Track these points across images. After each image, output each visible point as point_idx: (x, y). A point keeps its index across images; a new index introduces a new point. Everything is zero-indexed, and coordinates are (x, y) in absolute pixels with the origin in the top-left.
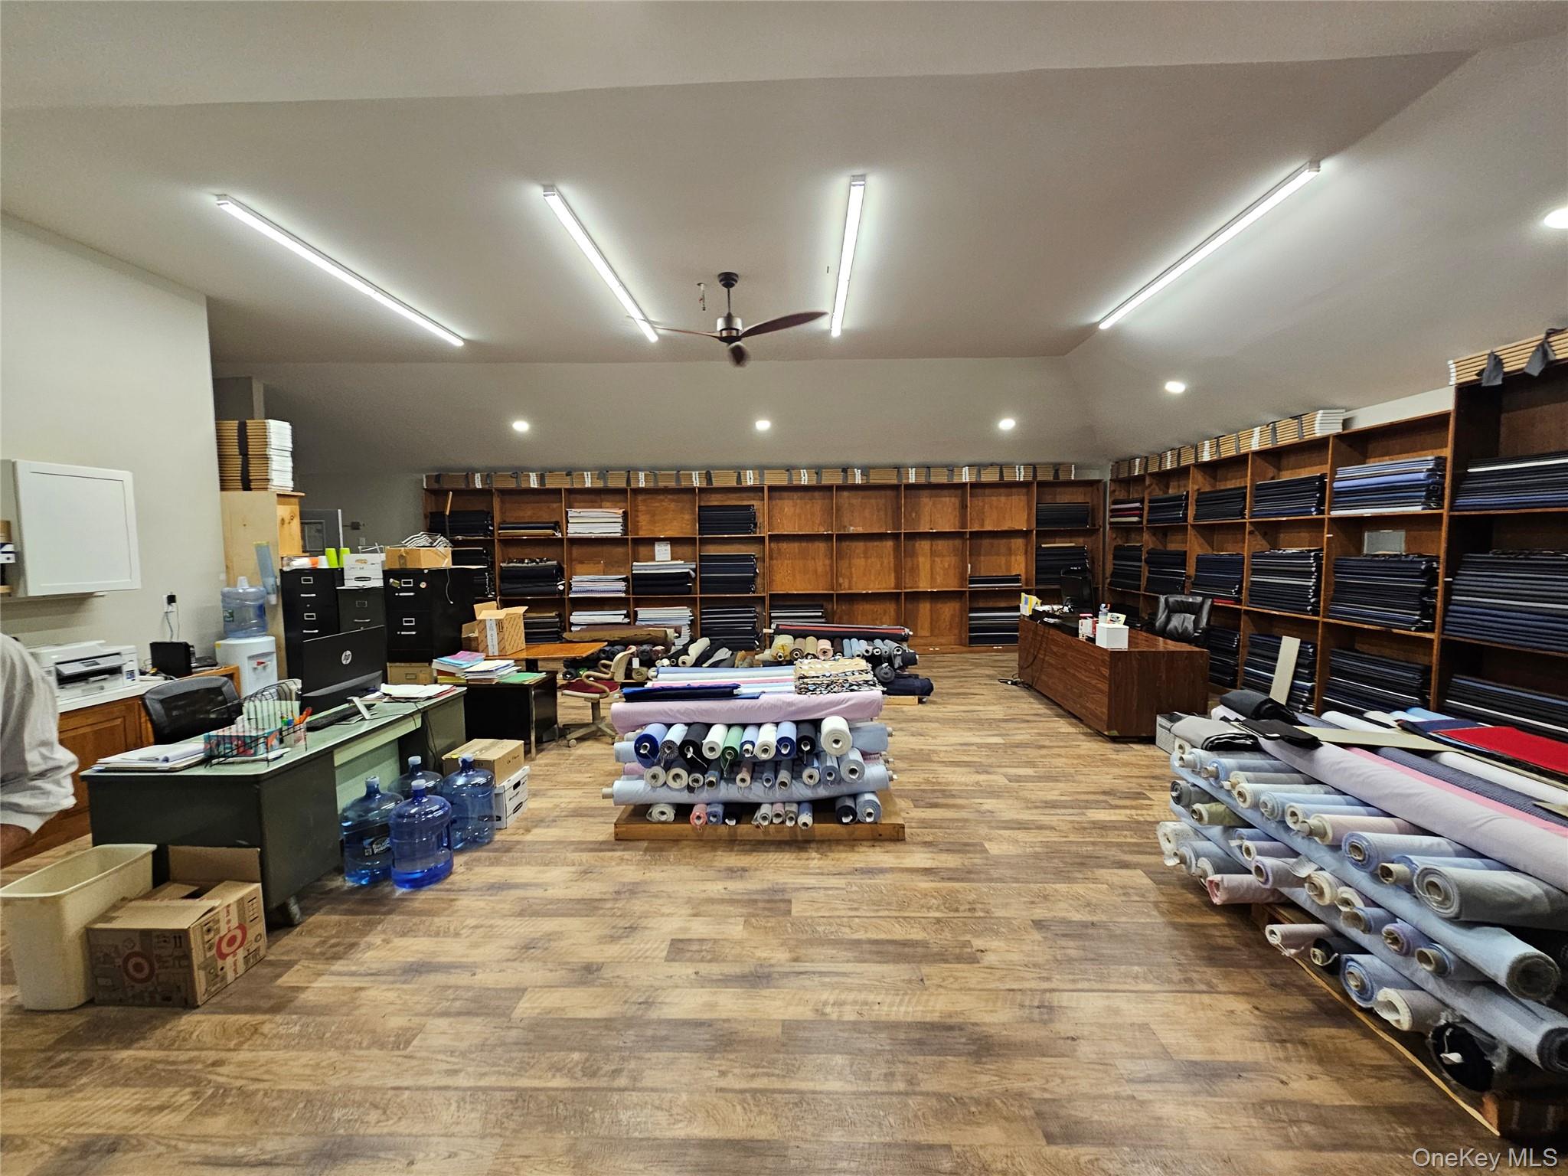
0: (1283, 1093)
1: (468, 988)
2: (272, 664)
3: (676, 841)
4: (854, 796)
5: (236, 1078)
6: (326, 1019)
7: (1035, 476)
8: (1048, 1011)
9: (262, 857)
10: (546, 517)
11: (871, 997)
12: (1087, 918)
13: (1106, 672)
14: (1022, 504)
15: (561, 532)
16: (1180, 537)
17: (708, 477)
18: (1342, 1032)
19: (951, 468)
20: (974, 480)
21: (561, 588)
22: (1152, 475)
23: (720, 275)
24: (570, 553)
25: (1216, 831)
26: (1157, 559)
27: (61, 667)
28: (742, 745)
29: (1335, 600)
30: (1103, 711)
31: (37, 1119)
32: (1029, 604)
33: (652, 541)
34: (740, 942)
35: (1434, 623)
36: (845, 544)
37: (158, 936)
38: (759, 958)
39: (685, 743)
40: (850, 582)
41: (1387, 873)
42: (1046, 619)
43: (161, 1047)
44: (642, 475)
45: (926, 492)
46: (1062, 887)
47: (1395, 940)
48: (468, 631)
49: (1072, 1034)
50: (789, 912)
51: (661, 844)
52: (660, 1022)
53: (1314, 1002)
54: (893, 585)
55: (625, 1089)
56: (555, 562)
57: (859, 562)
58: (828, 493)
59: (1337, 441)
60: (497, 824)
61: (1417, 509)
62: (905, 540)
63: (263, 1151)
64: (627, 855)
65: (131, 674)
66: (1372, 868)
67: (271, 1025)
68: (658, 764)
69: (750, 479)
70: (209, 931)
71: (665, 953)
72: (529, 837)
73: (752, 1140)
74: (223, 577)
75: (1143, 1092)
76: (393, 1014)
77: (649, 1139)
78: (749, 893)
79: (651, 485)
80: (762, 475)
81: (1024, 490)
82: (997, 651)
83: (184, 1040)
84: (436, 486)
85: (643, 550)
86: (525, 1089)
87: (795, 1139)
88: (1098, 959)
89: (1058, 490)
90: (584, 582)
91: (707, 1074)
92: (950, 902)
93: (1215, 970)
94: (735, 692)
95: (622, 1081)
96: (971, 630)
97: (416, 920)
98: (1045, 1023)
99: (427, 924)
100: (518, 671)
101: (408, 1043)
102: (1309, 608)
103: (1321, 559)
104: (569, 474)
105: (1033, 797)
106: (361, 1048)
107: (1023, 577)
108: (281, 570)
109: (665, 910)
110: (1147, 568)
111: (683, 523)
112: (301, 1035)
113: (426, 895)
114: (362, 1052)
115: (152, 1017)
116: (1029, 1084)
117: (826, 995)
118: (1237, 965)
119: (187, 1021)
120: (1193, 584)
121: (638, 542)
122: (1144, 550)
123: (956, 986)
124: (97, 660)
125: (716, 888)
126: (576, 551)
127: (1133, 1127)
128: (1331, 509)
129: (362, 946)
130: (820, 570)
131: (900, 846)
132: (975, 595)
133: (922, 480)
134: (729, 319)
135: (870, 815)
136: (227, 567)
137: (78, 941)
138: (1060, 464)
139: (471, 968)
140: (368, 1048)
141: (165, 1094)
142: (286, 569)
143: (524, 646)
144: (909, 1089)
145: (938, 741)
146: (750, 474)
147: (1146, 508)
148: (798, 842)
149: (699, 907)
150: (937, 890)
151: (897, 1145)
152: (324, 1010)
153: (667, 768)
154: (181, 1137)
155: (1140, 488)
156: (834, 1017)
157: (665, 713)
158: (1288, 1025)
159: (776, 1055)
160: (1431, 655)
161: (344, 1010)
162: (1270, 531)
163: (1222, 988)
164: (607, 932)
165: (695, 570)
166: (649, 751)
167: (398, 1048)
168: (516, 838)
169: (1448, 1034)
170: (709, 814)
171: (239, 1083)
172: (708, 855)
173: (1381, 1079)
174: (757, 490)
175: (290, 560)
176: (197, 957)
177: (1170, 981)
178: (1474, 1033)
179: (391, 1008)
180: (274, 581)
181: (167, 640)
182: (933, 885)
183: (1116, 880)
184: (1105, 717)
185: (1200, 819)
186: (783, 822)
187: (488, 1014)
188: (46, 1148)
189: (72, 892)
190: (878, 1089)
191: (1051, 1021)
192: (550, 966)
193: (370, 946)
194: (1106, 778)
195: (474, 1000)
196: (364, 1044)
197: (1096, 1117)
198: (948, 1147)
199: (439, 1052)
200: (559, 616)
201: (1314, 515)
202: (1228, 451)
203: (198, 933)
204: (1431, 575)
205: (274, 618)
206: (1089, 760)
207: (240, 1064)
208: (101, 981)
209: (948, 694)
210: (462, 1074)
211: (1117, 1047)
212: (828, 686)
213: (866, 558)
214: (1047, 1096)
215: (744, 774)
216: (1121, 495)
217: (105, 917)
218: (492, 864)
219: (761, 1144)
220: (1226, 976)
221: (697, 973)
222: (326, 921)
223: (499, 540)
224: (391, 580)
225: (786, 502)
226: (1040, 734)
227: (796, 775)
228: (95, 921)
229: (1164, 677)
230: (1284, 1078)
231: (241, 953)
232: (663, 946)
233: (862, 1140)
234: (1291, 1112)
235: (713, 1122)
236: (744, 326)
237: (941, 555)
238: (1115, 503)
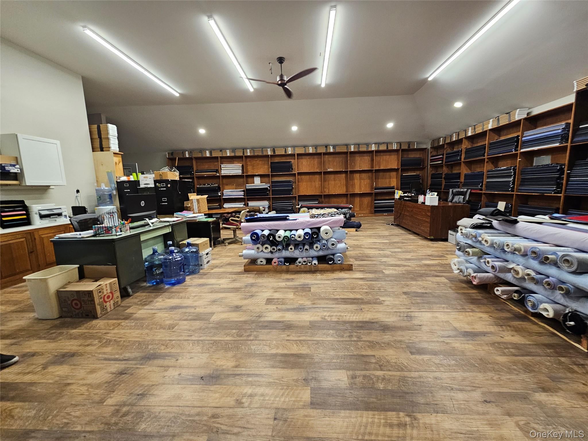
0: (502, 340)
1: (194, 313)
2: (116, 216)
3: (267, 271)
4: (333, 255)
5: (113, 337)
6: (144, 321)
7: (400, 147)
8: (410, 318)
9: (117, 268)
10: (213, 167)
11: (342, 314)
12: (423, 291)
13: (429, 214)
14: (395, 158)
15: (219, 173)
16: (457, 168)
17: (274, 151)
18: (525, 323)
19: (368, 145)
20: (376, 149)
21: (220, 194)
22: (448, 144)
23: (277, 59)
24: (222, 181)
25: (474, 259)
26: (448, 177)
27: (40, 212)
28: (291, 235)
29: (521, 185)
30: (427, 230)
31: (45, 348)
32: (398, 194)
33: (253, 176)
34: (292, 299)
35: (562, 190)
36: (327, 176)
37: (82, 293)
38: (300, 304)
39: (269, 235)
40: (329, 190)
41: (547, 259)
42: (405, 198)
43: (86, 329)
44: (248, 150)
45: (357, 155)
46: (414, 283)
47: (549, 284)
48: (186, 204)
49: (419, 324)
50: (310, 291)
51: (261, 272)
52: (264, 322)
53: (513, 314)
54: (345, 191)
55: (253, 340)
56: (217, 185)
57: (332, 183)
58: (320, 156)
59: (524, 120)
60: (201, 267)
61: (557, 145)
62: (350, 174)
63: (125, 357)
64: (249, 275)
65: (66, 216)
66: (540, 259)
67: (124, 323)
68: (259, 243)
69: (290, 151)
70: (100, 292)
71: (265, 302)
72: (212, 271)
73: (301, 354)
74: (96, 184)
75: (448, 340)
76: (167, 320)
77: (262, 354)
78: (295, 285)
79: (252, 154)
80: (294, 150)
81: (396, 153)
82: (385, 215)
83: (94, 327)
84: (171, 157)
85: (250, 180)
86: (217, 340)
87: (316, 353)
88: (428, 303)
89: (410, 153)
90: (228, 192)
91: (282, 336)
92: (371, 287)
93: (474, 306)
94: (288, 218)
95: (252, 338)
96: (375, 208)
97: (173, 294)
98: (409, 321)
99: (177, 295)
100: (206, 218)
101: (173, 328)
102: (510, 189)
103: (516, 169)
104: (221, 151)
105: (401, 257)
106: (156, 329)
107: (395, 187)
108: (117, 181)
109: (263, 290)
110: (444, 181)
111: (265, 169)
112: (135, 326)
113: (177, 287)
114: (157, 330)
115: (82, 321)
116: (403, 338)
117: (325, 314)
118: (483, 304)
119: (94, 322)
120: (463, 185)
121: (248, 176)
122: (444, 174)
123: (374, 311)
124: (53, 210)
125: (283, 284)
126: (225, 181)
127: (444, 350)
128: (521, 149)
129: (155, 301)
130: (317, 186)
131: (351, 272)
132: (377, 194)
133: (356, 150)
134: (282, 76)
135: (339, 260)
136: (97, 181)
137: (54, 295)
138: (410, 142)
139: (195, 307)
140: (159, 329)
141: (89, 342)
142: (118, 181)
143: (207, 210)
144: (359, 339)
145: (364, 242)
146: (290, 149)
147: (445, 157)
148: (313, 271)
149: (276, 290)
150: (366, 284)
151: (354, 355)
152: (143, 319)
153: (263, 245)
154: (96, 353)
155: (442, 151)
156: (329, 320)
157: (261, 226)
158: (503, 321)
159: (308, 331)
160: (560, 204)
161: (149, 319)
162: (495, 161)
163: (477, 311)
164: (243, 297)
165: (269, 187)
166: (256, 239)
167: (170, 329)
168: (208, 271)
169: (569, 315)
170: (279, 262)
171: (115, 339)
172: (279, 275)
173: (540, 336)
174: (292, 155)
175: (120, 177)
176: (97, 301)
177: (457, 309)
178: (580, 314)
179: (166, 318)
180: (115, 185)
181: (78, 205)
182: (364, 282)
183: (434, 280)
184: (428, 232)
185: (469, 254)
186: (307, 264)
187: (201, 320)
188: (50, 355)
189: (51, 277)
190: (347, 340)
191: (411, 320)
192: (223, 306)
193: (157, 302)
194: (429, 252)
195: (196, 316)
196: (158, 328)
197: (430, 347)
198: (374, 356)
199: (184, 330)
200: (219, 205)
201: (514, 152)
202: (479, 130)
203: (96, 292)
204: (562, 171)
205: (115, 199)
206: (423, 246)
207: (114, 334)
208: (64, 309)
209: (367, 228)
210: (193, 336)
211: (437, 328)
212: (323, 215)
213: (335, 181)
214: (410, 341)
215: (292, 247)
216: (434, 153)
217: (63, 287)
218: (200, 279)
219: (303, 355)
220: (479, 307)
221: (277, 308)
222: (141, 295)
223: (196, 177)
224: (157, 184)
225: (304, 160)
226: (402, 239)
227: (311, 247)
228: (61, 288)
229: (452, 216)
230: (502, 336)
231: (112, 302)
232: (264, 300)
233: (341, 354)
234: (505, 346)
235: (286, 349)
236: (287, 79)
237: (364, 179)
238: (432, 157)
